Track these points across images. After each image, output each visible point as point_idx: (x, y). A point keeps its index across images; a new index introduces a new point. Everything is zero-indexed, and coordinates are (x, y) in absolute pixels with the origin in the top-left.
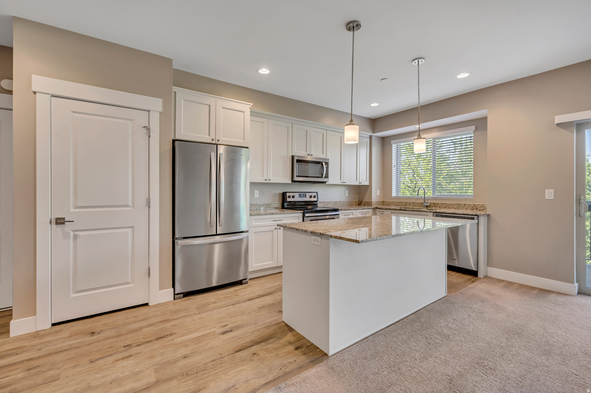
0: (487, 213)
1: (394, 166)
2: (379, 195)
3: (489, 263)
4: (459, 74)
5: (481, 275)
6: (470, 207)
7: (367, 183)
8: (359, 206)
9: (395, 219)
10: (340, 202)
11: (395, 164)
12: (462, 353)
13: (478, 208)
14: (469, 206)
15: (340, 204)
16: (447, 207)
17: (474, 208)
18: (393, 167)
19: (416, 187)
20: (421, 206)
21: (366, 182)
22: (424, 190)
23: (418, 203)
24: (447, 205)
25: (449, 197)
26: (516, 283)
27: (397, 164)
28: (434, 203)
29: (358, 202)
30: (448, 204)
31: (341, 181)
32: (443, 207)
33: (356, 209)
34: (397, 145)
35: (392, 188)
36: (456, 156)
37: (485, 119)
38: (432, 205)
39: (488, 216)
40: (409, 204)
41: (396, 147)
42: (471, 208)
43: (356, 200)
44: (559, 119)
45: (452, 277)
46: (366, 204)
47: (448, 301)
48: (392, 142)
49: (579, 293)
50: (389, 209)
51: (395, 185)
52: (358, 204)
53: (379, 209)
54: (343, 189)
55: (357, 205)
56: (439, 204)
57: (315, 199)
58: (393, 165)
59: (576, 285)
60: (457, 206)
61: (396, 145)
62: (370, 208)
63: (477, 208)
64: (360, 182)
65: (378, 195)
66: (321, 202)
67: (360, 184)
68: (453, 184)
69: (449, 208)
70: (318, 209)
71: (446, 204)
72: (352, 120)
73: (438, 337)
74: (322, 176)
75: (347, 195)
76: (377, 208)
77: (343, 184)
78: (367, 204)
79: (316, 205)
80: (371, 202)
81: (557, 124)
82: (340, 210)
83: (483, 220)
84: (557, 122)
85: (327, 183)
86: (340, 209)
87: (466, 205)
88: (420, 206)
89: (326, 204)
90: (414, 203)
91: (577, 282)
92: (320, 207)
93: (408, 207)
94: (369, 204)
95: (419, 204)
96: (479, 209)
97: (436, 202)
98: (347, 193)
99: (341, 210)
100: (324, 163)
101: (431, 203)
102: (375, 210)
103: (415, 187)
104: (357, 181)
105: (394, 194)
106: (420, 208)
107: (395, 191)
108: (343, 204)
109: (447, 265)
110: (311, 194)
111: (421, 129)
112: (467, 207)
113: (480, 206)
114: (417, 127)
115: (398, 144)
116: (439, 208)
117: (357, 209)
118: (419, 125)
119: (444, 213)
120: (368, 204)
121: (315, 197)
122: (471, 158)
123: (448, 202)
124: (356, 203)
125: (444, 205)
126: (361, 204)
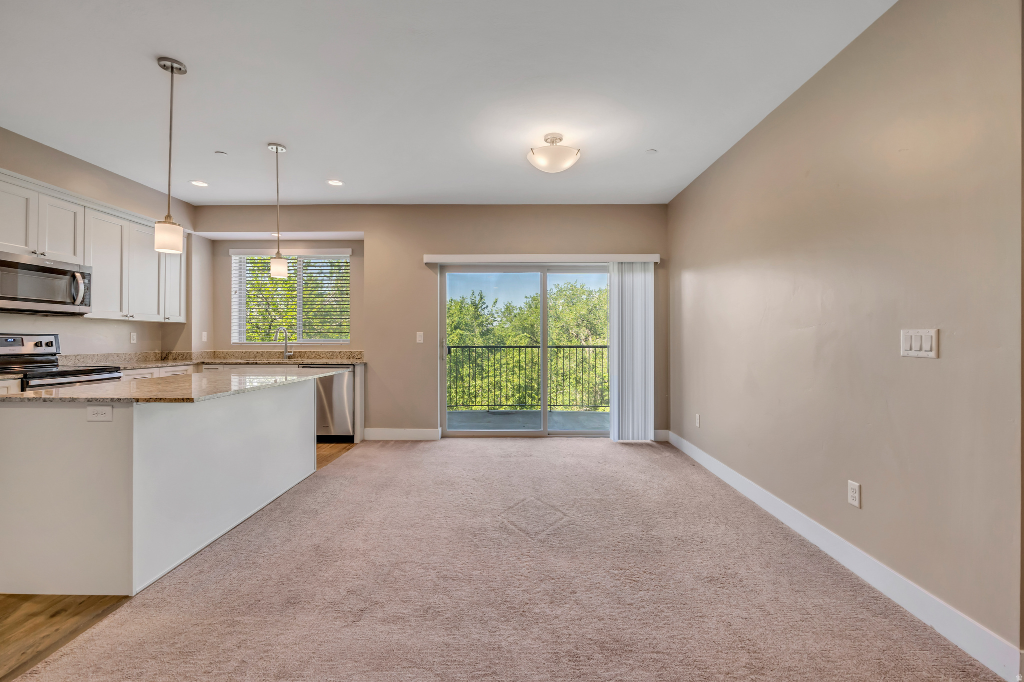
0: (364, 361)
1: (236, 292)
2: (206, 341)
3: (367, 424)
4: (331, 180)
5: (357, 440)
6: (345, 355)
7: (182, 319)
8: (163, 361)
9: (237, 380)
10: (118, 355)
11: (237, 289)
12: (331, 520)
15: (117, 358)
16: (318, 357)
17: (350, 357)
18: (233, 293)
19: (272, 327)
20: (281, 356)
21: (180, 317)
22: (286, 332)
23: (276, 352)
25: (320, 342)
26: (392, 441)
27: (240, 289)
28: (299, 352)
29: (160, 355)
30: (319, 353)
31: (121, 313)
32: (313, 357)
33: (160, 365)
34: (240, 258)
35: (232, 328)
36: (332, 282)
37: (361, 242)
38: (297, 354)
39: (365, 364)
40: (262, 355)
41: (237, 261)
42: (347, 356)
43: (157, 351)
44: (428, 258)
45: (324, 450)
46: (180, 357)
47: (317, 476)
48: (231, 251)
49: (443, 437)
50: (227, 364)
51: (236, 324)
52: (160, 359)
53: (208, 364)
54: (124, 330)
55: (158, 360)
56: (306, 352)
57: (52, 350)
58: (232, 290)
59: (440, 429)
60: (331, 354)
61: (237, 258)
62: (189, 363)
63: (354, 356)
64: (167, 317)
65: (203, 341)
66: (66, 357)
67: (167, 321)
68: (328, 324)
69: (320, 358)
70: (60, 369)
71: (317, 352)
72: (168, 216)
73: (304, 516)
74: (73, 301)
75: (134, 341)
76: (203, 363)
77: (126, 318)
78: (182, 357)
79: (56, 361)
80: (190, 354)
81: (426, 264)
82: (122, 370)
83: (359, 370)
84: (425, 261)
85: (85, 316)
86: (122, 367)
87: (341, 353)
88: (279, 357)
89: (82, 360)
90: (269, 353)
91: (441, 426)
92: (64, 364)
93: (260, 359)
94: (186, 357)
95: (277, 354)
96: (356, 357)
97: (303, 350)
98: (135, 337)
99: (125, 369)
100: (78, 275)
101: (295, 352)
102: (200, 366)
103: (270, 328)
104: (158, 313)
105: (235, 339)
106: (279, 359)
107: (237, 335)
108: (125, 359)
109: (317, 436)
110: (39, 339)
111: (280, 239)
112: (343, 356)
113: (357, 353)
114: (275, 235)
115: (241, 256)
117: (162, 367)
118: (278, 233)
119: (314, 364)
120: (184, 357)
121: (49, 344)
122: (347, 290)
123: (319, 350)
124: (157, 357)
125: (314, 354)
126: (167, 359)
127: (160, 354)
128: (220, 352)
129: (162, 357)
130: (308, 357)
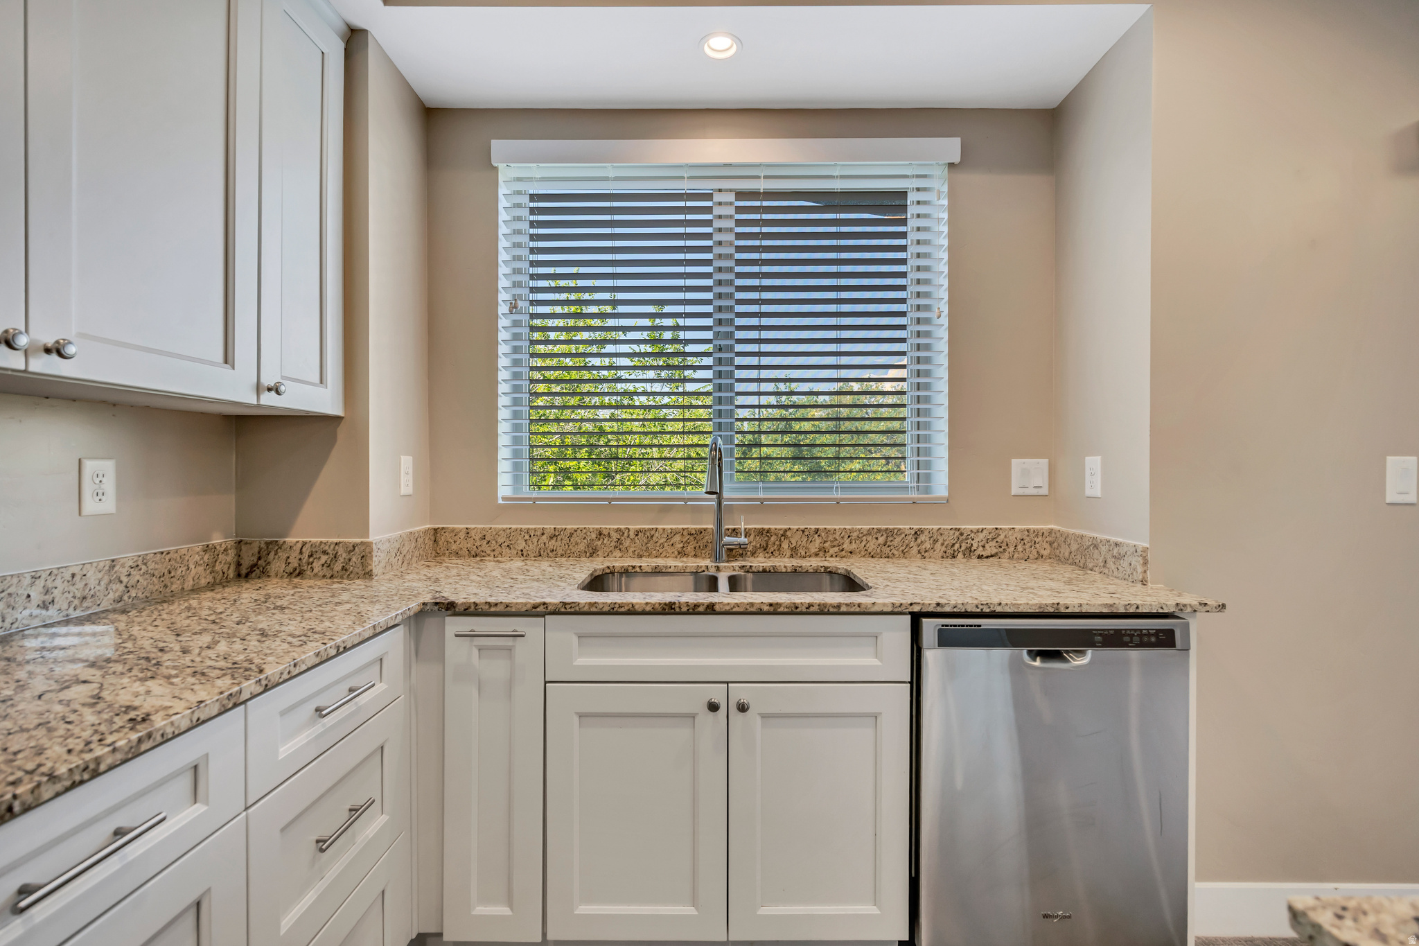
2: (410, 491)
6: (938, 545)
7: (326, 401)
8: (244, 584)
13: (975, 545)
14: (936, 541)
16: (832, 551)
17: (957, 546)
20: (689, 549)
21: (321, 390)
23: (674, 533)
24: (831, 538)
28: (760, 532)
29: (230, 557)
30: (837, 536)
40: (618, 544)
42: (944, 549)
43: (217, 540)
48: (496, 145)
52: (231, 574)
54: (46, 448)
55: (225, 579)
56: (788, 533)
60: (881, 540)
61: (520, 173)
64: (267, 380)
65: (404, 491)
71: (827, 531)
78: (328, 566)
80: (363, 553)
87: (922, 538)
94: (345, 564)
95: (677, 538)
96: (980, 551)
97: (775, 526)
101: (748, 533)
102: (430, 625)
112: (927, 545)
113: (981, 536)
116: (792, 556)
120: (338, 567)
123: (836, 524)
124: (218, 567)
125: (818, 541)
126: (264, 573)
127: (232, 553)
128: (455, 532)
129: (239, 565)
130: (794, 552)
